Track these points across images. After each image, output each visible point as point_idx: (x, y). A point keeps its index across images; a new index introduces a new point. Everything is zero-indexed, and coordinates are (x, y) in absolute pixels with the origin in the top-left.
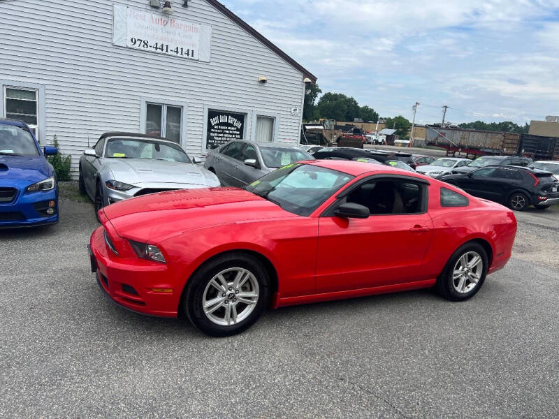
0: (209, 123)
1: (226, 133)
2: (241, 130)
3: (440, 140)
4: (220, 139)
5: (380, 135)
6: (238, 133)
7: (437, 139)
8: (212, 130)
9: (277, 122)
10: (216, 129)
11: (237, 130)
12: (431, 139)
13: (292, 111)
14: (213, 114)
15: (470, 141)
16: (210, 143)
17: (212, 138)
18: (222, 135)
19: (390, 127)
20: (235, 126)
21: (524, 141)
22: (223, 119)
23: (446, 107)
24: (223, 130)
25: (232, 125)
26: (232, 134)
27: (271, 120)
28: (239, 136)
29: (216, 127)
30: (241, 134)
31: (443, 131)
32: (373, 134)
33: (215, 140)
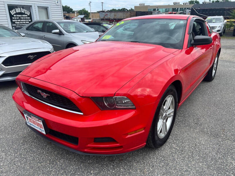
0: (10, 14)
1: (22, 19)
2: (30, 16)
3: (106, 17)
4: (19, 23)
5: (78, 18)
6: (29, 18)
7: (104, 17)
8: (13, 18)
9: (50, 10)
10: (15, 17)
11: (28, 16)
12: (102, 17)
13: (56, 3)
14: (11, 7)
15: (118, 17)
16: (14, 26)
17: (14, 23)
18: (20, 20)
19: (81, 14)
20: (26, 14)
21: (137, 14)
22: (18, 10)
23: (102, 3)
24: (20, 17)
25: (24, 14)
26: (26, 19)
27: (46, 9)
28: (30, 20)
29: (15, 16)
30: (31, 19)
31: (106, 13)
32: (75, 18)
33: (16, 24)
